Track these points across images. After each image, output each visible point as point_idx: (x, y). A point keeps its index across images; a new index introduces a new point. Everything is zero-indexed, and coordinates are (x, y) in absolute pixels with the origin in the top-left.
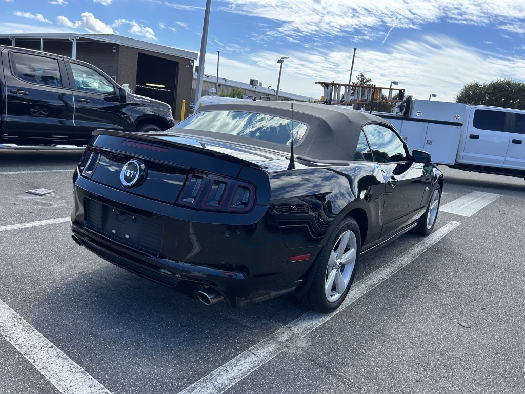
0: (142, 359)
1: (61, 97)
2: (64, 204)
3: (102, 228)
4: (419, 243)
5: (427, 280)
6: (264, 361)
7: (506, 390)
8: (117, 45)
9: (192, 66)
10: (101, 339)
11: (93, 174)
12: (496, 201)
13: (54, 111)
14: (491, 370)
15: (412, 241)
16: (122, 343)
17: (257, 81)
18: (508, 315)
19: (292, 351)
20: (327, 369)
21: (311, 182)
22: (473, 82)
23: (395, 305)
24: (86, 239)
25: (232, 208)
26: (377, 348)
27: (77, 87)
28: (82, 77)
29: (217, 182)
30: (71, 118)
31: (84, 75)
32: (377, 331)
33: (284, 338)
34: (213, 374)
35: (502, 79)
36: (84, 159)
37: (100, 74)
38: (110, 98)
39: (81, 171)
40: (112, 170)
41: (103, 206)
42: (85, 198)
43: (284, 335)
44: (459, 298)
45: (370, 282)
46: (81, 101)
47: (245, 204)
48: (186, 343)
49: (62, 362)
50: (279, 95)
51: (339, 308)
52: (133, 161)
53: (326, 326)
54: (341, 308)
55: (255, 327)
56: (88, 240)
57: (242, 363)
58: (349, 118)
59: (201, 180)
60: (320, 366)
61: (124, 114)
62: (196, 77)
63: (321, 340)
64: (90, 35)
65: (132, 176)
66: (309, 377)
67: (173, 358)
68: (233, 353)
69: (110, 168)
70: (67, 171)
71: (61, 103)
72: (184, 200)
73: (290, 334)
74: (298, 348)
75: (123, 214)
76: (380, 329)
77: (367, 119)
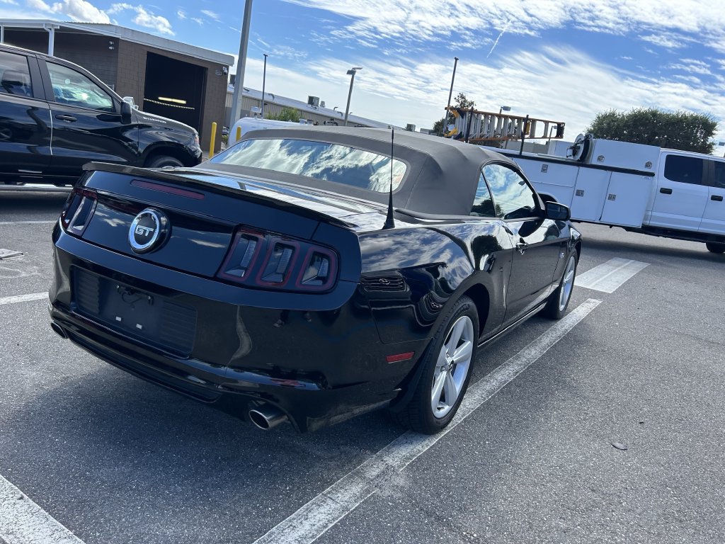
0: (163, 513)
1: (31, 111)
2: (36, 273)
3: (100, 313)
4: (549, 330)
5: (565, 382)
6: (348, 510)
7: (684, 539)
8: (116, 40)
9: (226, 74)
10: (98, 482)
11: (85, 230)
12: (642, 271)
13: (20, 133)
14: (660, 511)
15: (540, 327)
16: (131, 490)
17: (318, 99)
18: (674, 431)
19: (387, 493)
20: (439, 519)
21: (406, 247)
22: (609, 111)
23: (524, 419)
24: (73, 330)
25: (304, 285)
26: (505, 485)
27: (57, 98)
28: (64, 84)
29: (280, 246)
30: (47, 143)
31: (67, 82)
32: (503, 458)
33: (375, 473)
34: (273, 533)
35: (646, 109)
36: (70, 205)
37: (90, 80)
38: (106, 115)
39: (65, 226)
40: (113, 225)
41: (100, 279)
42: (72, 266)
43: (373, 468)
44: (608, 407)
45: (488, 387)
46: (62, 119)
47: (324, 279)
48: (230, 485)
49: (38, 522)
50: (349, 119)
51: (449, 425)
52: (150, 211)
53: (432, 454)
54: (451, 427)
55: (332, 458)
56: (77, 331)
57: (315, 514)
58: (465, 154)
59: (255, 242)
60: (429, 514)
61: (128, 140)
62: (233, 91)
63: (427, 474)
64: (75, 23)
65: (147, 235)
66: (413, 532)
67: (211, 510)
68: (301, 498)
69: (110, 222)
70: (40, 222)
71: (31, 121)
72: (228, 272)
73: (382, 467)
74: (396, 488)
75: (133, 292)
76: (507, 455)
77: (487, 156)
